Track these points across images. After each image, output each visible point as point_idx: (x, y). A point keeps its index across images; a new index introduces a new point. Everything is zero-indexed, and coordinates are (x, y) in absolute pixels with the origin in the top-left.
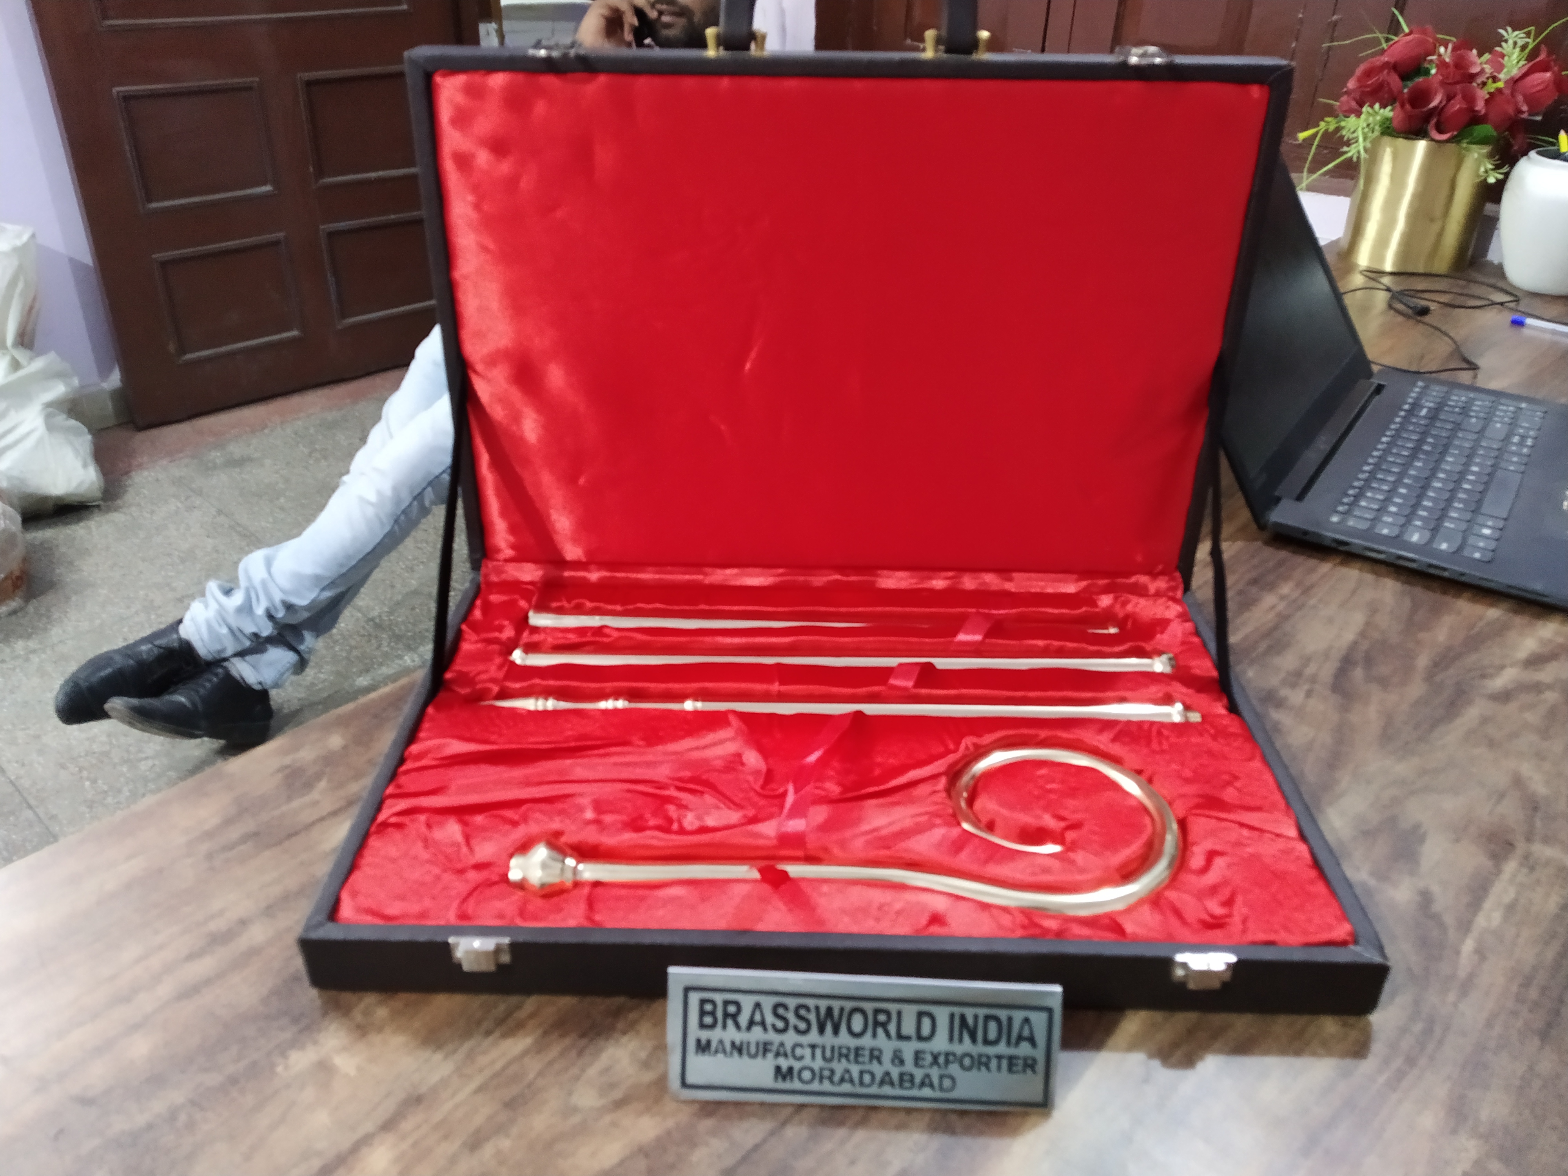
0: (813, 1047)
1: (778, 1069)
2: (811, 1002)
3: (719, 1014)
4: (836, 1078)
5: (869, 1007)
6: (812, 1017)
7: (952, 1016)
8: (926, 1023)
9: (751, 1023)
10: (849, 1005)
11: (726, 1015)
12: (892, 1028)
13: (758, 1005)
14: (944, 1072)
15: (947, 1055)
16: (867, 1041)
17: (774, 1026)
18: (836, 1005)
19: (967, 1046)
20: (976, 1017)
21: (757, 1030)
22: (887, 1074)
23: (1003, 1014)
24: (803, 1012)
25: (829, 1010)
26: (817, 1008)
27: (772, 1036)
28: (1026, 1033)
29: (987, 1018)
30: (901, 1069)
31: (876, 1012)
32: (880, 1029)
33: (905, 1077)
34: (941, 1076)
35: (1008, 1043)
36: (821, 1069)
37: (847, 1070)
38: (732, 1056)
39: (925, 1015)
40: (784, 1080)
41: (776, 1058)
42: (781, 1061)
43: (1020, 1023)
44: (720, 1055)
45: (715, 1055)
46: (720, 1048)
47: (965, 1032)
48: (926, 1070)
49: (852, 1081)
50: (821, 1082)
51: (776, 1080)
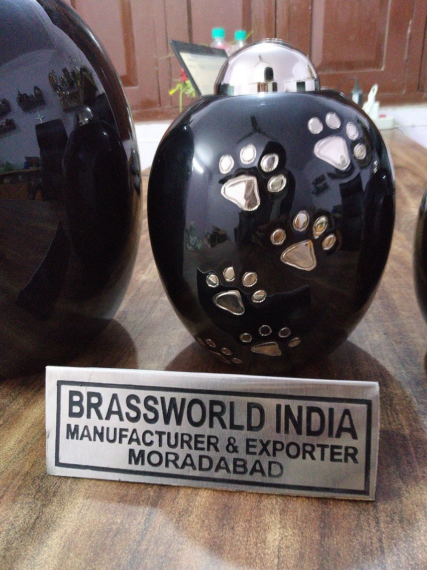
0: (160, 434)
1: (131, 452)
2: (158, 395)
3: (85, 404)
5: (206, 399)
6: (159, 407)
7: (279, 407)
8: (255, 412)
9: (110, 412)
10: (189, 397)
11: (90, 405)
12: (226, 418)
13: (115, 397)
14: (272, 459)
15: (275, 443)
16: (205, 429)
17: (127, 414)
18: (179, 396)
19: (292, 436)
20: (300, 409)
21: (115, 418)
22: (222, 459)
23: (325, 406)
24: (151, 403)
26: (163, 399)
27: (126, 424)
28: (346, 424)
29: (311, 410)
30: (235, 455)
31: (213, 403)
32: (215, 419)
33: (238, 463)
34: (270, 463)
35: (330, 434)
36: (167, 454)
37: (189, 456)
38: (95, 440)
39: (255, 407)
40: (136, 463)
41: (130, 443)
42: (134, 445)
43: (340, 415)
44: (86, 439)
45: (81, 439)
46: (86, 433)
47: (291, 424)
48: (256, 457)
49: (192, 465)
50: (167, 465)
51: (130, 462)
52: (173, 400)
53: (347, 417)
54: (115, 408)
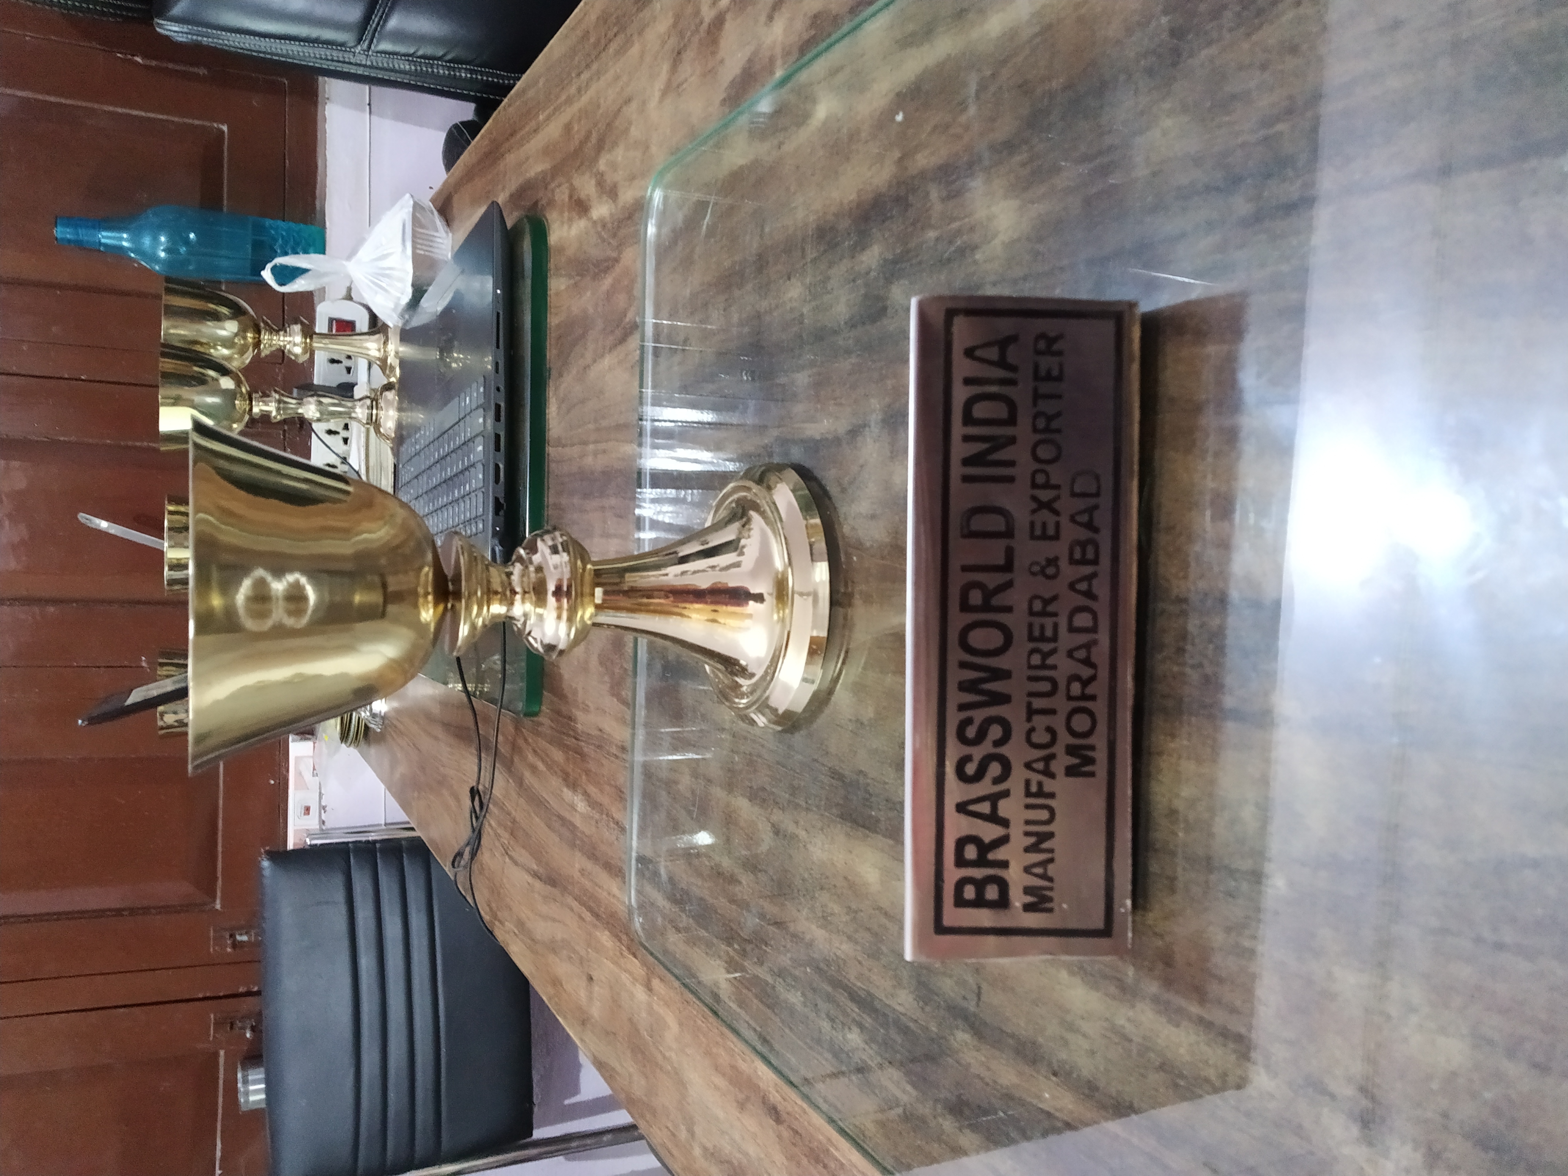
0: (1031, 712)
1: (1071, 771)
2: (953, 719)
3: (978, 873)
4: (1086, 672)
5: (958, 620)
6: (979, 715)
7: (966, 479)
8: (979, 523)
9: (994, 818)
10: (956, 654)
11: (981, 861)
12: (992, 580)
13: (961, 808)
14: (1065, 492)
15: (1034, 485)
16: (1018, 622)
17: (997, 781)
18: (955, 675)
19: (1020, 453)
20: (967, 439)
21: (1005, 808)
22: (1072, 586)
23: (960, 394)
24: (971, 732)
25: (965, 687)
26: (962, 707)
27: (1015, 783)
28: (993, 353)
29: (968, 419)
30: (1064, 563)
31: (965, 607)
32: (996, 601)
33: (1077, 555)
34: (1074, 495)
35: (1012, 382)
36: (1070, 698)
37: (1070, 654)
38: (1051, 851)
39: (968, 525)
40: (1091, 761)
41: (1052, 776)
42: (1058, 766)
43: (976, 364)
44: (1051, 870)
45: (1051, 880)
46: (1038, 870)
47: (996, 456)
48: (1064, 520)
49: (1088, 646)
50: (1093, 698)
51: (1092, 774)
52: (963, 687)
53: (978, 353)
54: (985, 808)
